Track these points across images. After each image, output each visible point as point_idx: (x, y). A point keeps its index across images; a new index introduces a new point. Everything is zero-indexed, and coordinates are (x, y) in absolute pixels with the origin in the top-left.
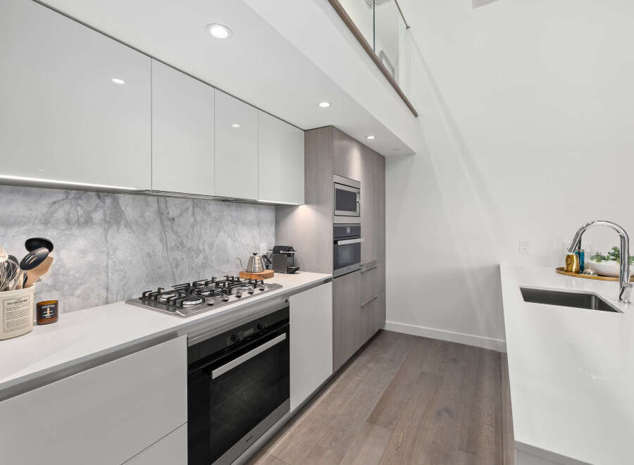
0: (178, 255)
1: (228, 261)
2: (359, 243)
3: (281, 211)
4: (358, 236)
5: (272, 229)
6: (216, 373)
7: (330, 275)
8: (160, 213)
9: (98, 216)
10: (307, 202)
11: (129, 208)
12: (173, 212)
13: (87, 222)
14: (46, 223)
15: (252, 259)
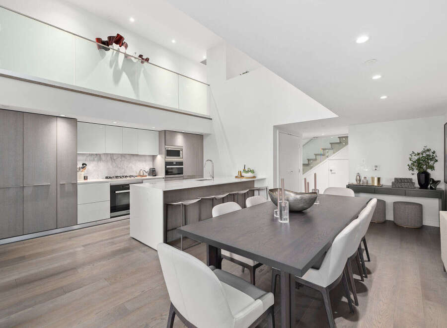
0: (117, 169)
1: (133, 171)
2: (182, 168)
3: (154, 157)
4: (182, 165)
5: (152, 163)
6: (116, 192)
7: (164, 177)
8: (111, 158)
9: (96, 159)
10: (159, 154)
11: (103, 157)
12: (115, 158)
13: (94, 160)
14: (86, 160)
15: (140, 171)
